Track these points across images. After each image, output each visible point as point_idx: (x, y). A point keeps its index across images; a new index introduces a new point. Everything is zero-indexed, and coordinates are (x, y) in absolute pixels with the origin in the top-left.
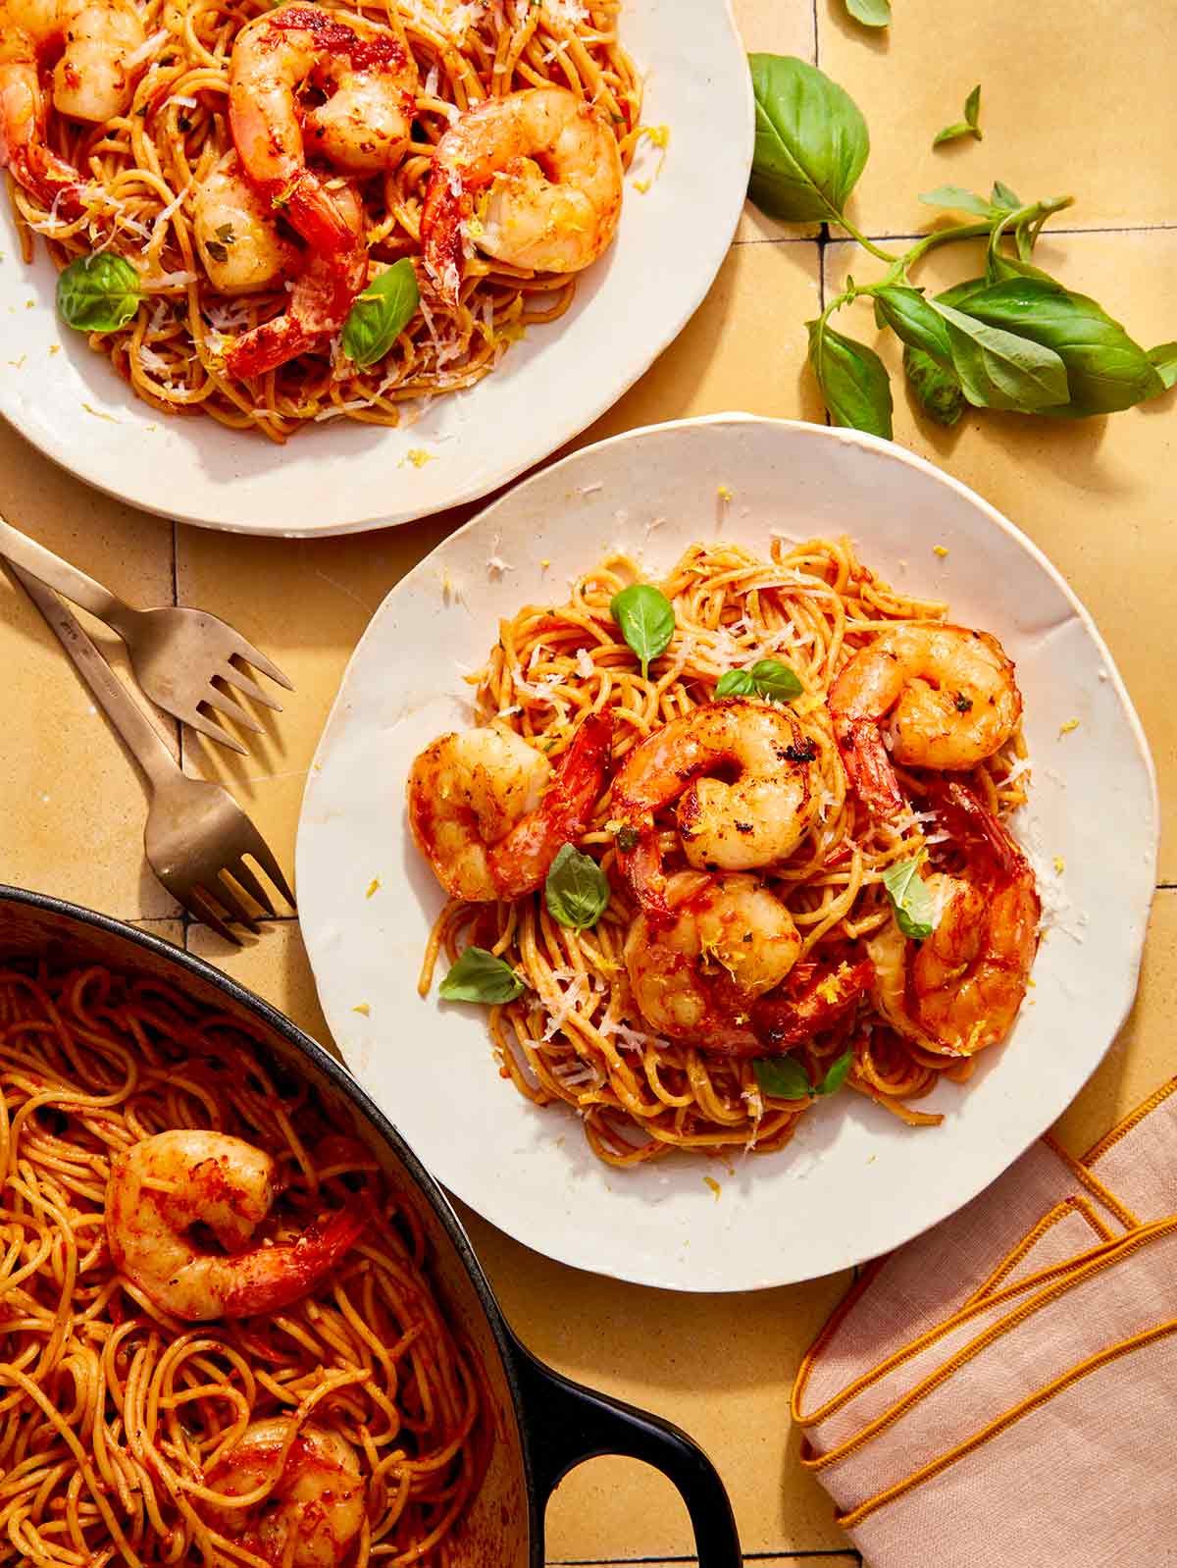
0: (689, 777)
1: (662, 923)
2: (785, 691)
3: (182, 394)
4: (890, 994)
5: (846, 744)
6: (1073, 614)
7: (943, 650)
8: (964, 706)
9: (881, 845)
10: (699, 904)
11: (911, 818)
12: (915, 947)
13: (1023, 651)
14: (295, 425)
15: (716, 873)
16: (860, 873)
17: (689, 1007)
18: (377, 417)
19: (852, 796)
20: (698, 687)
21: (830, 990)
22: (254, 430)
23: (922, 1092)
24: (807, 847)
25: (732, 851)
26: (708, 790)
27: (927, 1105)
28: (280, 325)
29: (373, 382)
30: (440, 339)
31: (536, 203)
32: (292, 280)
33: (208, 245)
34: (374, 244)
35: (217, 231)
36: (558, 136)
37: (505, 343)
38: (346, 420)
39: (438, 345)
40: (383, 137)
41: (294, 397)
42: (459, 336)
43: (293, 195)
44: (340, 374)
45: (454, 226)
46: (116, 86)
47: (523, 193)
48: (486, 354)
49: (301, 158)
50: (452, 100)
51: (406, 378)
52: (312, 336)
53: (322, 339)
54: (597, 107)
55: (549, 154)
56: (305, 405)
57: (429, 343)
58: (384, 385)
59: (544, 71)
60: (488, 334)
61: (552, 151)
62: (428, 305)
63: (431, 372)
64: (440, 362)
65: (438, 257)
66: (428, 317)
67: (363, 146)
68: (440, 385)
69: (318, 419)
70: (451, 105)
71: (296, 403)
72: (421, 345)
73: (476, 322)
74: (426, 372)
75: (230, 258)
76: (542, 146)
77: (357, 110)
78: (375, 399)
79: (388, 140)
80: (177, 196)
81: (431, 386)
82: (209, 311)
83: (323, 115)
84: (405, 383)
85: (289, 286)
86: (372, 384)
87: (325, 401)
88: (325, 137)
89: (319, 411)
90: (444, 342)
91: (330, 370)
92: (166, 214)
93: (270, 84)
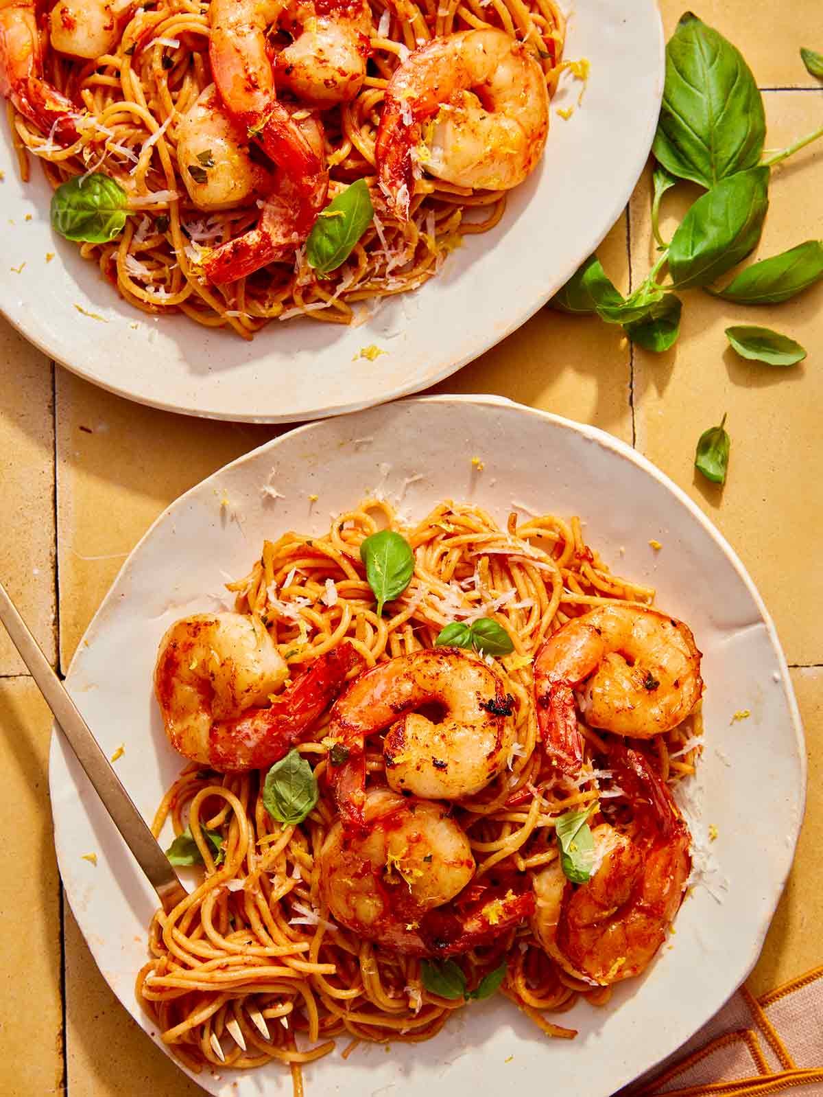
0: (401, 711)
1: (357, 833)
2: (499, 647)
3: (163, 297)
4: (546, 924)
5: (543, 703)
6: (760, 620)
7: (642, 630)
8: (651, 685)
9: (561, 793)
10: (391, 823)
11: (590, 774)
12: (573, 889)
13: (712, 644)
14: (261, 324)
15: (410, 798)
16: (535, 816)
17: (369, 908)
18: (336, 316)
19: (540, 748)
20: (424, 631)
21: (494, 912)
22: (225, 329)
23: (562, 1009)
24: (494, 785)
25: (427, 783)
26: (416, 726)
27: (566, 1020)
28: (253, 238)
29: (330, 286)
30: (390, 249)
31: (476, 131)
32: (262, 199)
33: (190, 168)
34: (334, 166)
35: (198, 156)
36: (494, 71)
37: (445, 252)
38: (306, 319)
39: (388, 254)
40: (343, 74)
41: (262, 299)
42: (406, 246)
43: (266, 125)
44: (303, 280)
45: (405, 151)
46: (106, 28)
47: (465, 122)
48: (428, 262)
49: (273, 92)
50: (402, 40)
51: (359, 282)
52: (280, 247)
53: (289, 250)
54: (527, 46)
55: (486, 86)
56: (271, 306)
57: (380, 252)
58: (341, 289)
59: (481, 13)
60: (431, 244)
61: (488, 83)
62: (380, 219)
63: (381, 277)
64: (389, 269)
65: (391, 178)
66: (380, 229)
67: (326, 82)
68: (390, 288)
69: (282, 318)
70: (401, 45)
71: (263, 305)
72: (373, 254)
73: (421, 234)
74: (376, 277)
75: (210, 180)
76: (480, 80)
77: (321, 50)
78: (332, 301)
79: (349, 76)
80: (161, 125)
81: (381, 289)
82: (187, 225)
83: (292, 54)
84: (358, 286)
85: (260, 204)
86: (329, 288)
87: (289, 303)
88: (293, 74)
89: (283, 311)
90: (393, 251)
91: (294, 277)
92: (152, 141)
93: (246, 29)
